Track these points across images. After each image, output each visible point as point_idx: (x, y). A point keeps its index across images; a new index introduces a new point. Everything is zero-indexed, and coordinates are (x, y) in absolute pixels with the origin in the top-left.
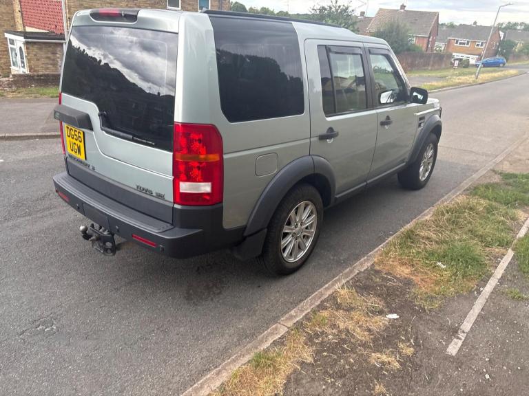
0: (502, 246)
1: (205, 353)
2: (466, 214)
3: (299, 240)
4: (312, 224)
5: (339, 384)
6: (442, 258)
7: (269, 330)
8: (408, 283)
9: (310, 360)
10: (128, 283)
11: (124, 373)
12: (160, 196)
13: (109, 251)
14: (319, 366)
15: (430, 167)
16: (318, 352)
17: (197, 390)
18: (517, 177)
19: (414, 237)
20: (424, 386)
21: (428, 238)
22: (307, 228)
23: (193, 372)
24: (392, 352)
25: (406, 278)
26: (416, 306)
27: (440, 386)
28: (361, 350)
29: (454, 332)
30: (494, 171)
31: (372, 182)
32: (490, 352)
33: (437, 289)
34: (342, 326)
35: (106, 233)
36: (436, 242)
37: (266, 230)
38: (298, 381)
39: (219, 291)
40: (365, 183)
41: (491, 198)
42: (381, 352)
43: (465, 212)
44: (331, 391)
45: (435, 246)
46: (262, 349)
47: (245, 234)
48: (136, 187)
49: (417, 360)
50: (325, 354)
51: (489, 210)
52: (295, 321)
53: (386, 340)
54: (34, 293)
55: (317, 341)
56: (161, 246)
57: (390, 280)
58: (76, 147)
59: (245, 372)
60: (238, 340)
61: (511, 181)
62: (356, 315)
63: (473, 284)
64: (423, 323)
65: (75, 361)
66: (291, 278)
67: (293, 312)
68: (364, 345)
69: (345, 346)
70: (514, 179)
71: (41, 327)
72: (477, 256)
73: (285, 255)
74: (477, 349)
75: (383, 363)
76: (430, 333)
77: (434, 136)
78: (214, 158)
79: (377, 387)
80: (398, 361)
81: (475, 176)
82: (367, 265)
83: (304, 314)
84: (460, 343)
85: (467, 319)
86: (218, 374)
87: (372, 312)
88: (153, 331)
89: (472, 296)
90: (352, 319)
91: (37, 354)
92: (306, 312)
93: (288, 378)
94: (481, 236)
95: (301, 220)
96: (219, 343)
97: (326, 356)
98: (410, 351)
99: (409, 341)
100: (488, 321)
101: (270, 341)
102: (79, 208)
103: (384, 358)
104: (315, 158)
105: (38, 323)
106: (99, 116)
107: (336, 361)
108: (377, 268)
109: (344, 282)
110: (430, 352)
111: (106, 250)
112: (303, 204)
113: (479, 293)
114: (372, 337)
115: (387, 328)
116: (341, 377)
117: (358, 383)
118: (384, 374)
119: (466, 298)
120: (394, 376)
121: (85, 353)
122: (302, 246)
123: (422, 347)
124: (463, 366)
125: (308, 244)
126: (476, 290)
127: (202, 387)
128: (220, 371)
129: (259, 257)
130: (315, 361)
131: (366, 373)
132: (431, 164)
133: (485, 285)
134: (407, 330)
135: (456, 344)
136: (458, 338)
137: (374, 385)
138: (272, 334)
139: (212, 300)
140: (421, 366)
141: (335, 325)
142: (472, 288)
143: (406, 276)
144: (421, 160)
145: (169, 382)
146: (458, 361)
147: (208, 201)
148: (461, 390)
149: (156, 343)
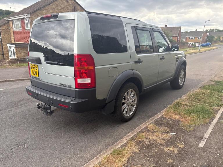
0: (218, 106)
1: (91, 153)
2: (201, 95)
3: (130, 106)
4: (135, 100)
5: (152, 160)
6: (192, 111)
7: (119, 141)
8: (179, 121)
9: (138, 151)
10: (57, 128)
11: (56, 162)
12: (70, 86)
13: (49, 114)
14: (142, 153)
15: (183, 80)
16: (141, 148)
17: (88, 165)
18: (221, 82)
19: (179, 104)
20: (190, 159)
21: (186, 105)
22: (133, 101)
23: (86, 160)
24: (174, 147)
25: (177, 120)
26: (183, 129)
27: (197, 159)
28: (160, 147)
29: (201, 138)
30: (211, 80)
31: (159, 84)
32: (218, 145)
33: (192, 123)
34: (151, 138)
35: (47, 106)
36: (189, 106)
37: (115, 100)
38: (133, 159)
39: (96, 129)
40: (156, 84)
41: (211, 89)
42: (169, 147)
43: (200, 94)
44: (148, 162)
45: (189, 108)
46: (116, 148)
47: (106, 102)
48: (59, 84)
49: (186, 149)
50: (144, 149)
51: (211, 94)
52: (130, 137)
53: (171, 142)
54: (17, 134)
55: (140, 144)
56: (70, 107)
57: (170, 121)
58: (35, 72)
59: (109, 157)
60: (106, 147)
61: (219, 83)
62: (157, 134)
63: (207, 121)
64: (187, 136)
65: (34, 158)
66: (127, 123)
67: (129, 134)
68: (161, 145)
69: (153, 146)
70: (220, 83)
71: (20, 146)
72: (208, 110)
73: (124, 113)
74: (212, 144)
75: (171, 151)
76: (190, 139)
77: (184, 66)
78: (91, 68)
79: (169, 160)
80: (177, 150)
81: (203, 83)
82: (160, 116)
83: (134, 135)
84: (204, 142)
85: (206, 133)
86: (97, 158)
87: (164, 133)
88: (68, 145)
89: (208, 125)
90: (155, 135)
91: (18, 156)
92: (135, 134)
93: (129, 159)
94: (209, 103)
95: (130, 97)
96: (97, 148)
97: (145, 150)
98: (182, 146)
99: (181, 142)
100: (216, 134)
101: (120, 145)
102: (36, 97)
103: (171, 149)
104: (134, 71)
105: (18, 145)
106: (44, 57)
107: (149, 152)
108: (164, 117)
109: (150, 122)
110: (191, 146)
111: (47, 113)
112: (130, 90)
113: (211, 124)
114: (165, 141)
115: (171, 138)
116: (152, 157)
117: (160, 159)
118: (171, 155)
119: (205, 126)
120: (176, 156)
121: (39, 155)
122: (131, 110)
123: (188, 145)
124: (207, 151)
125: (134, 109)
126: (209, 123)
127: (90, 164)
128: (98, 157)
129: (113, 113)
130: (140, 152)
131: (163, 155)
132: (184, 78)
133: (213, 121)
134: (180, 138)
135: (203, 143)
136: (203, 141)
137: (167, 159)
138: (120, 143)
139: (93, 133)
140: (188, 152)
141: (148, 138)
142: (207, 122)
143: (177, 119)
144: (179, 76)
145: (76, 164)
146: (204, 149)
147: (90, 86)
148: (207, 160)
149: (70, 150)
